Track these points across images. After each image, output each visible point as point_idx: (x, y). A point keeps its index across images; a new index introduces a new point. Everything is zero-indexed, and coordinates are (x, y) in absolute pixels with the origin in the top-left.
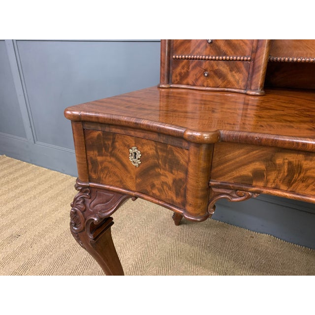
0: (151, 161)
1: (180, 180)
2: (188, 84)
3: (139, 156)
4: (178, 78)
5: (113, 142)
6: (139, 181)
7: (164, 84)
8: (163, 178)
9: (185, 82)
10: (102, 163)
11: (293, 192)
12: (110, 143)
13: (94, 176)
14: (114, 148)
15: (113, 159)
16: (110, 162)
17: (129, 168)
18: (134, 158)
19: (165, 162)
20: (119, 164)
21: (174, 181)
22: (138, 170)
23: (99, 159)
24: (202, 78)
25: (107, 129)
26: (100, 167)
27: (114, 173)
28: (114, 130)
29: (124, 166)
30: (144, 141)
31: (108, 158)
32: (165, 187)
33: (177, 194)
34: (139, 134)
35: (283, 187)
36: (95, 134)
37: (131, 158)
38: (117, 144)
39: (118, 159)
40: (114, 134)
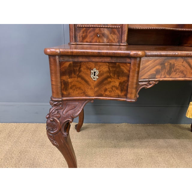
0: (105, 75)
1: (124, 82)
2: (87, 42)
3: (97, 73)
4: (81, 39)
5: (80, 68)
6: (96, 89)
7: (73, 42)
8: (112, 84)
9: (85, 41)
10: (71, 83)
12: (78, 68)
13: (65, 93)
14: (80, 71)
15: (79, 79)
16: (78, 81)
17: (90, 83)
18: (94, 75)
19: (114, 74)
20: (83, 82)
21: (120, 83)
22: (96, 83)
23: (70, 80)
24: (96, 38)
25: (76, 60)
26: (70, 86)
27: (80, 88)
28: (81, 59)
29: (87, 82)
30: (100, 64)
31: (76, 79)
32: (114, 88)
33: (122, 91)
34: (97, 60)
36: (67, 64)
37: (92, 76)
38: (82, 69)
39: (83, 79)
40: (81, 62)
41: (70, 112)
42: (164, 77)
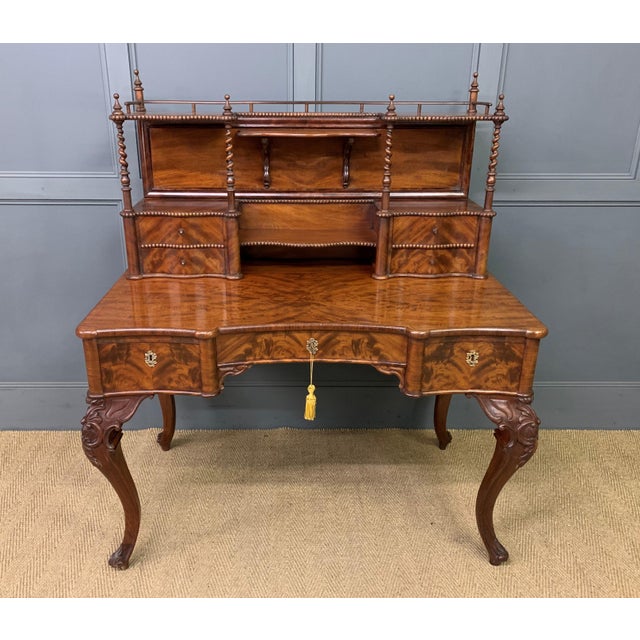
0: (167, 359)
1: (195, 368)
2: (163, 272)
3: (154, 357)
4: (151, 267)
5: (128, 350)
6: (156, 379)
7: (134, 275)
8: (179, 371)
9: (159, 270)
10: (116, 371)
11: (272, 359)
12: (125, 352)
13: (108, 386)
14: (128, 355)
15: (128, 366)
16: (126, 369)
17: (146, 371)
18: (150, 360)
19: (180, 358)
20: (135, 370)
21: (190, 371)
22: (153, 370)
23: (114, 368)
24: (179, 266)
25: (121, 341)
26: (115, 376)
27: (130, 379)
28: (128, 340)
29: (139, 369)
30: (158, 344)
31: (124, 366)
32: (182, 378)
33: (194, 381)
34: (152, 340)
35: (266, 357)
36: (110, 347)
37: (147, 361)
38: (132, 352)
39: (135, 365)
40: (129, 344)
41: (118, 414)
42: (261, 359)
